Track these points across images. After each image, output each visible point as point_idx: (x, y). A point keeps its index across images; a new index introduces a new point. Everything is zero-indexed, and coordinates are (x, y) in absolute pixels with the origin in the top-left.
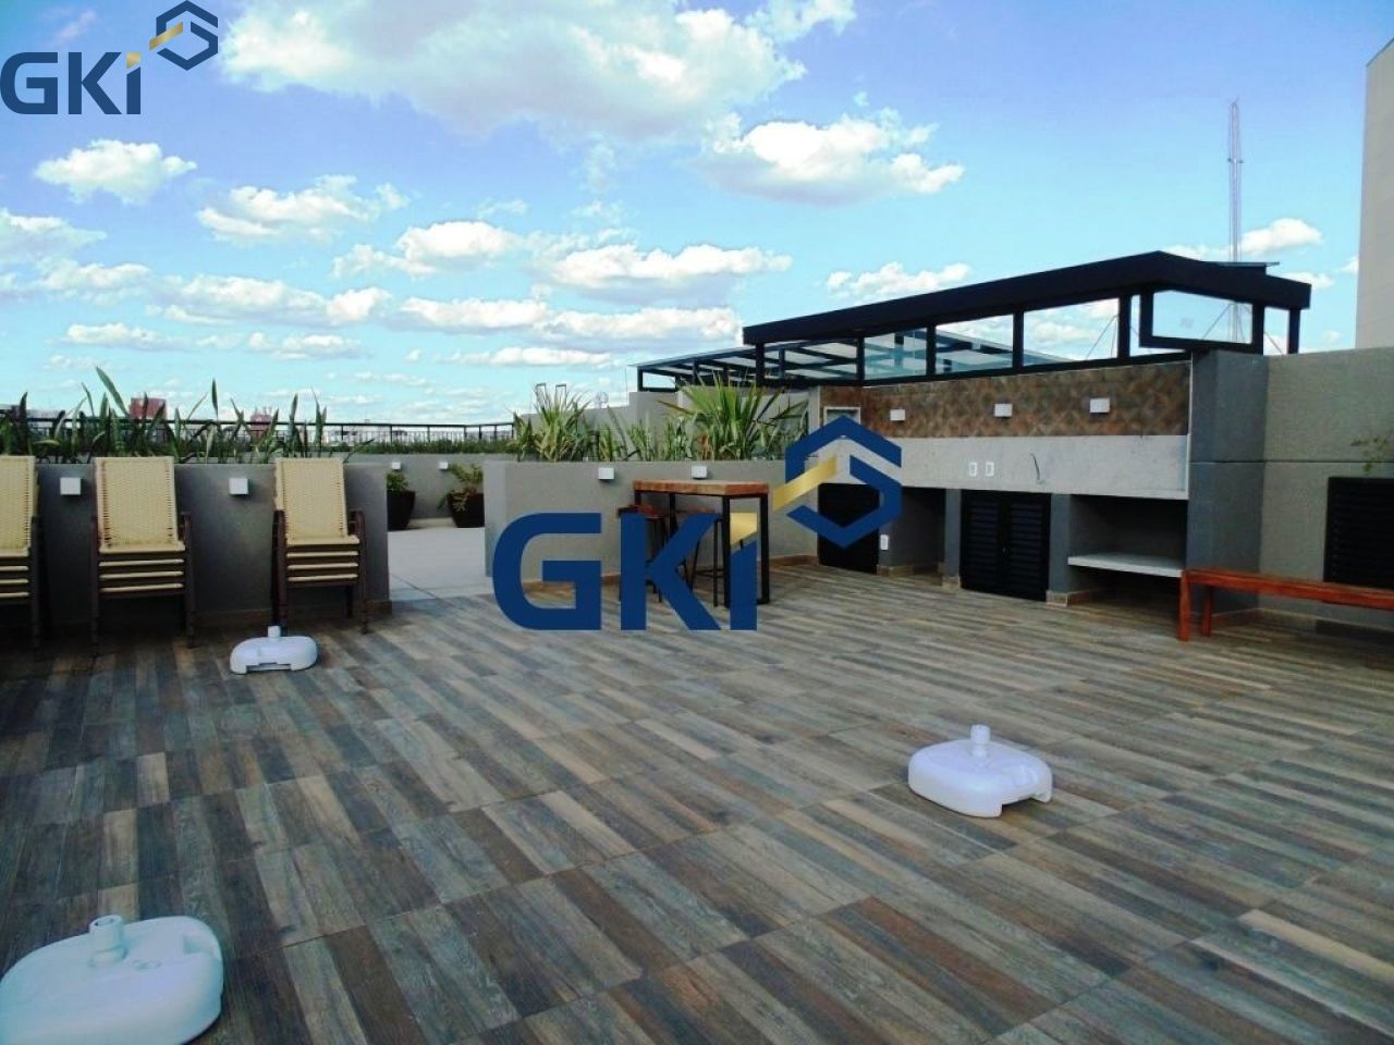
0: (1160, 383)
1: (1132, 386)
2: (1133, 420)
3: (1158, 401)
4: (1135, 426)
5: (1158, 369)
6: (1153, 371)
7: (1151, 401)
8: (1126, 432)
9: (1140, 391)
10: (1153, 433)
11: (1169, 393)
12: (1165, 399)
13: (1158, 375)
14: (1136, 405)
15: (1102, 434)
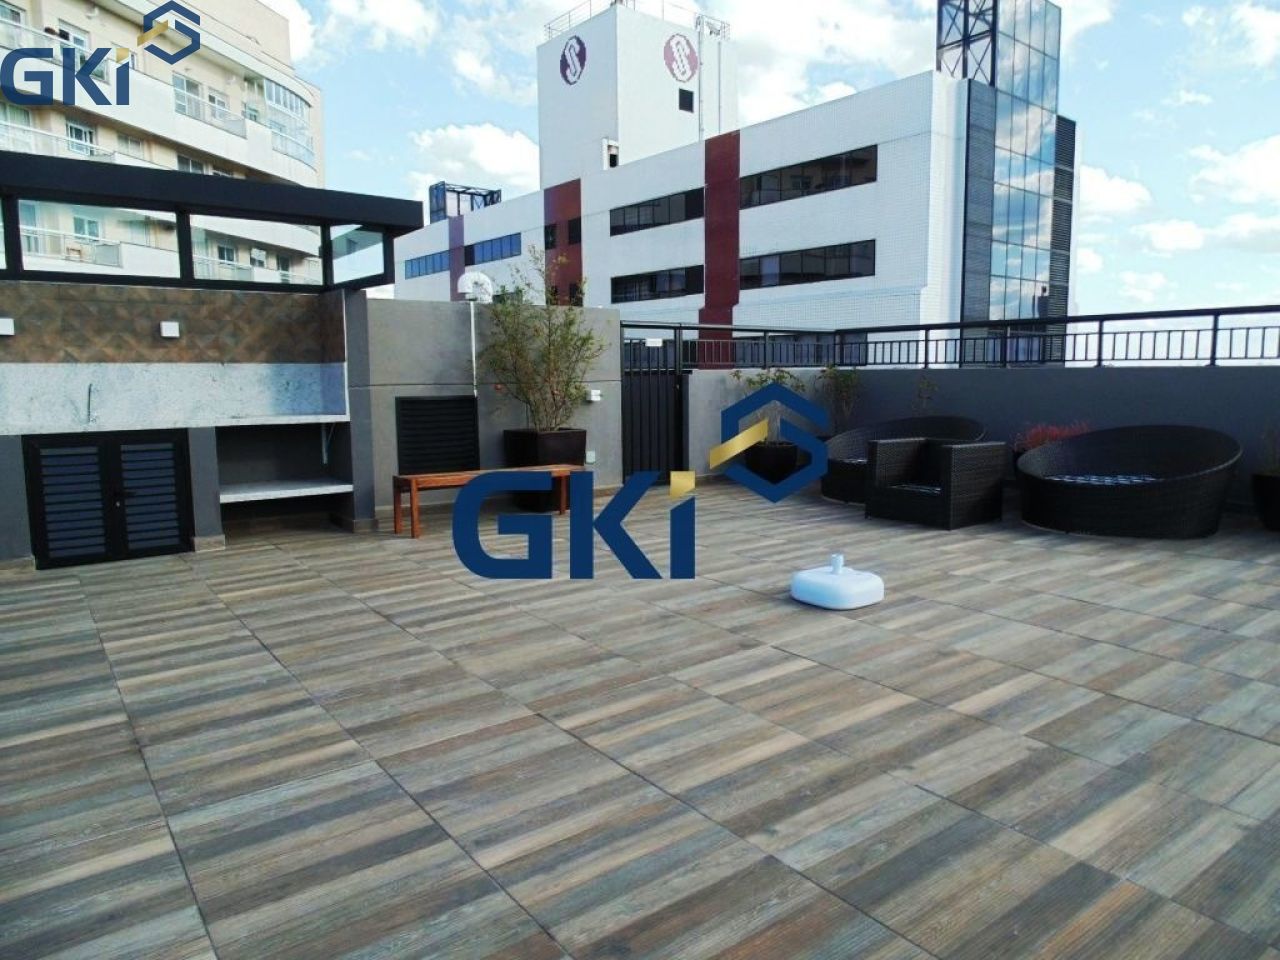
0: (237, 312)
1: (204, 311)
2: (208, 347)
3: (237, 328)
4: (211, 353)
5: (233, 295)
6: (229, 297)
7: (230, 328)
8: (200, 359)
9: (214, 316)
10: (233, 361)
11: (249, 321)
12: (246, 328)
13: (235, 302)
14: (212, 332)
15: (170, 361)
